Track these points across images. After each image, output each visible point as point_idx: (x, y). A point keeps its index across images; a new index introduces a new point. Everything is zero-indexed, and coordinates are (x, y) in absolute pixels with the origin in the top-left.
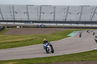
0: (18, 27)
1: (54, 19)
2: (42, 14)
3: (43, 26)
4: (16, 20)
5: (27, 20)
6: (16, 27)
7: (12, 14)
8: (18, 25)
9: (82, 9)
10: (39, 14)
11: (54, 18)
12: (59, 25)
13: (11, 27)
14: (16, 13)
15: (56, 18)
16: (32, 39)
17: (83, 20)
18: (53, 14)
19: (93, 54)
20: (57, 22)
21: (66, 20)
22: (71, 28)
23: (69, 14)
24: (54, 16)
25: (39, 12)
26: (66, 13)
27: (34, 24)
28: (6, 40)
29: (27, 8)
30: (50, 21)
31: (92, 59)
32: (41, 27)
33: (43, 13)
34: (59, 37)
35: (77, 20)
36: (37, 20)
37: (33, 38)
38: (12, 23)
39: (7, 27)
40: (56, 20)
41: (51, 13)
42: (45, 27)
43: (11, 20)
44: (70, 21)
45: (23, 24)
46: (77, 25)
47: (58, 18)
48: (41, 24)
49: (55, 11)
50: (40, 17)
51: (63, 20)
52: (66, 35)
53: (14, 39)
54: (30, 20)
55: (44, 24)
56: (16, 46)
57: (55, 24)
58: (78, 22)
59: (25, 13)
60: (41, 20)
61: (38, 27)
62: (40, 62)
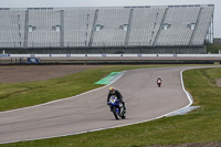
1: (62, 43)
2: (30, 30)
3: (34, 60)
9: (131, 15)
10: (22, 32)
11: (62, 39)
15: (65, 41)
16: (8, 96)
17: (133, 42)
18: (58, 30)
19: (161, 129)
20: (69, 50)
21: (90, 43)
23: (98, 29)
24: (62, 34)
25: (23, 26)
26: (90, 27)
27: (12, 55)
31: (159, 140)
32: (28, 63)
33: (34, 27)
34: (76, 87)
35: (120, 42)
36: (18, 46)
37: (11, 91)
40: (66, 45)
41: (54, 28)
42: (39, 63)
44: (101, 45)
47: (70, 41)
48: (29, 56)
50: (26, 38)
51: (83, 45)
52: (92, 83)
54: (1, 46)
55: (36, 56)
58: (122, 48)
60: (29, 46)
61: (21, 63)
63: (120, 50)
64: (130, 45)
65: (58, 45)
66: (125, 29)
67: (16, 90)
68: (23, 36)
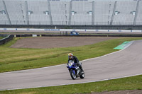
0: (34, 36)
1: (93, 22)
2: (73, 14)
3: (75, 33)
4: (30, 24)
5: (49, 24)
6: (31, 35)
7: (25, 15)
8: (34, 33)
9: (138, 5)
10: (68, 15)
11: (93, 20)
12: (101, 31)
13: (23, 36)
14: (31, 12)
15: (95, 21)
16: (58, 55)
17: (139, 22)
18: (91, 14)
20: (97, 27)
21: (111, 23)
22: (121, 36)
23: (116, 14)
24: (93, 17)
25: (68, 12)
26: (111, 12)
27: (61, 30)
28: (15, 56)
29: (49, 5)
30: (85, 26)
32: (71, 35)
33: (75, 12)
34: (102, 51)
35: (130, 22)
36: (65, 24)
37: (60, 53)
38: (25, 29)
39: (17, 36)
40: (95, 24)
41: (88, 13)
42: (78, 35)
43: (23, 24)
44: (118, 24)
45: (42, 30)
46: (130, 31)
47: (98, 21)
48: (71, 30)
49: (93, 9)
50: (70, 19)
51: (107, 24)
52: (112, 48)
53: (28, 55)
54: (54, 24)
55: (76, 30)
56: (31, 67)
57: (94, 30)
58: (131, 26)
59: (45, 13)
60: (72, 24)
61: (66, 35)
62: (70, 91)
63: (130, 27)
64: (136, 24)
65: (91, 24)
66: (134, 14)
67: (63, 52)
68: (68, 18)
